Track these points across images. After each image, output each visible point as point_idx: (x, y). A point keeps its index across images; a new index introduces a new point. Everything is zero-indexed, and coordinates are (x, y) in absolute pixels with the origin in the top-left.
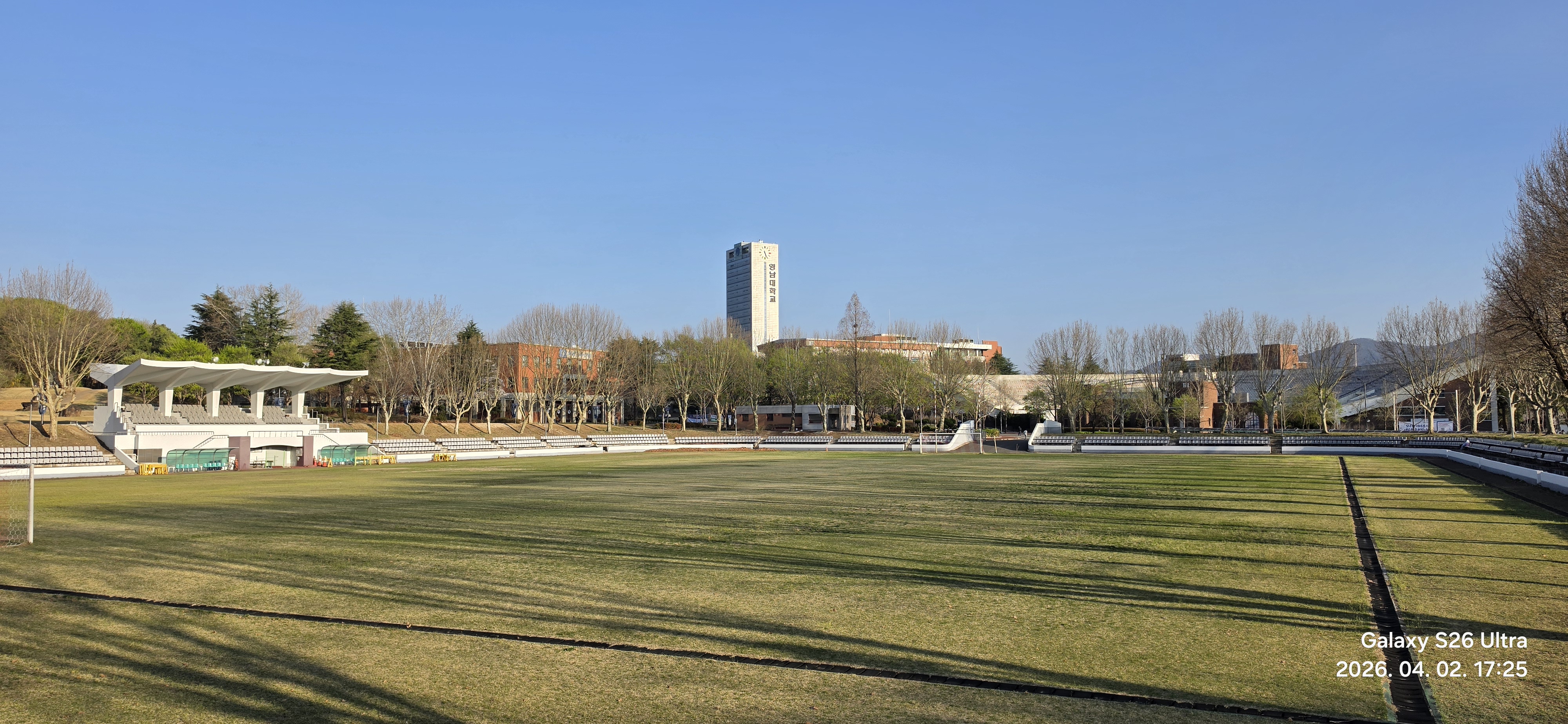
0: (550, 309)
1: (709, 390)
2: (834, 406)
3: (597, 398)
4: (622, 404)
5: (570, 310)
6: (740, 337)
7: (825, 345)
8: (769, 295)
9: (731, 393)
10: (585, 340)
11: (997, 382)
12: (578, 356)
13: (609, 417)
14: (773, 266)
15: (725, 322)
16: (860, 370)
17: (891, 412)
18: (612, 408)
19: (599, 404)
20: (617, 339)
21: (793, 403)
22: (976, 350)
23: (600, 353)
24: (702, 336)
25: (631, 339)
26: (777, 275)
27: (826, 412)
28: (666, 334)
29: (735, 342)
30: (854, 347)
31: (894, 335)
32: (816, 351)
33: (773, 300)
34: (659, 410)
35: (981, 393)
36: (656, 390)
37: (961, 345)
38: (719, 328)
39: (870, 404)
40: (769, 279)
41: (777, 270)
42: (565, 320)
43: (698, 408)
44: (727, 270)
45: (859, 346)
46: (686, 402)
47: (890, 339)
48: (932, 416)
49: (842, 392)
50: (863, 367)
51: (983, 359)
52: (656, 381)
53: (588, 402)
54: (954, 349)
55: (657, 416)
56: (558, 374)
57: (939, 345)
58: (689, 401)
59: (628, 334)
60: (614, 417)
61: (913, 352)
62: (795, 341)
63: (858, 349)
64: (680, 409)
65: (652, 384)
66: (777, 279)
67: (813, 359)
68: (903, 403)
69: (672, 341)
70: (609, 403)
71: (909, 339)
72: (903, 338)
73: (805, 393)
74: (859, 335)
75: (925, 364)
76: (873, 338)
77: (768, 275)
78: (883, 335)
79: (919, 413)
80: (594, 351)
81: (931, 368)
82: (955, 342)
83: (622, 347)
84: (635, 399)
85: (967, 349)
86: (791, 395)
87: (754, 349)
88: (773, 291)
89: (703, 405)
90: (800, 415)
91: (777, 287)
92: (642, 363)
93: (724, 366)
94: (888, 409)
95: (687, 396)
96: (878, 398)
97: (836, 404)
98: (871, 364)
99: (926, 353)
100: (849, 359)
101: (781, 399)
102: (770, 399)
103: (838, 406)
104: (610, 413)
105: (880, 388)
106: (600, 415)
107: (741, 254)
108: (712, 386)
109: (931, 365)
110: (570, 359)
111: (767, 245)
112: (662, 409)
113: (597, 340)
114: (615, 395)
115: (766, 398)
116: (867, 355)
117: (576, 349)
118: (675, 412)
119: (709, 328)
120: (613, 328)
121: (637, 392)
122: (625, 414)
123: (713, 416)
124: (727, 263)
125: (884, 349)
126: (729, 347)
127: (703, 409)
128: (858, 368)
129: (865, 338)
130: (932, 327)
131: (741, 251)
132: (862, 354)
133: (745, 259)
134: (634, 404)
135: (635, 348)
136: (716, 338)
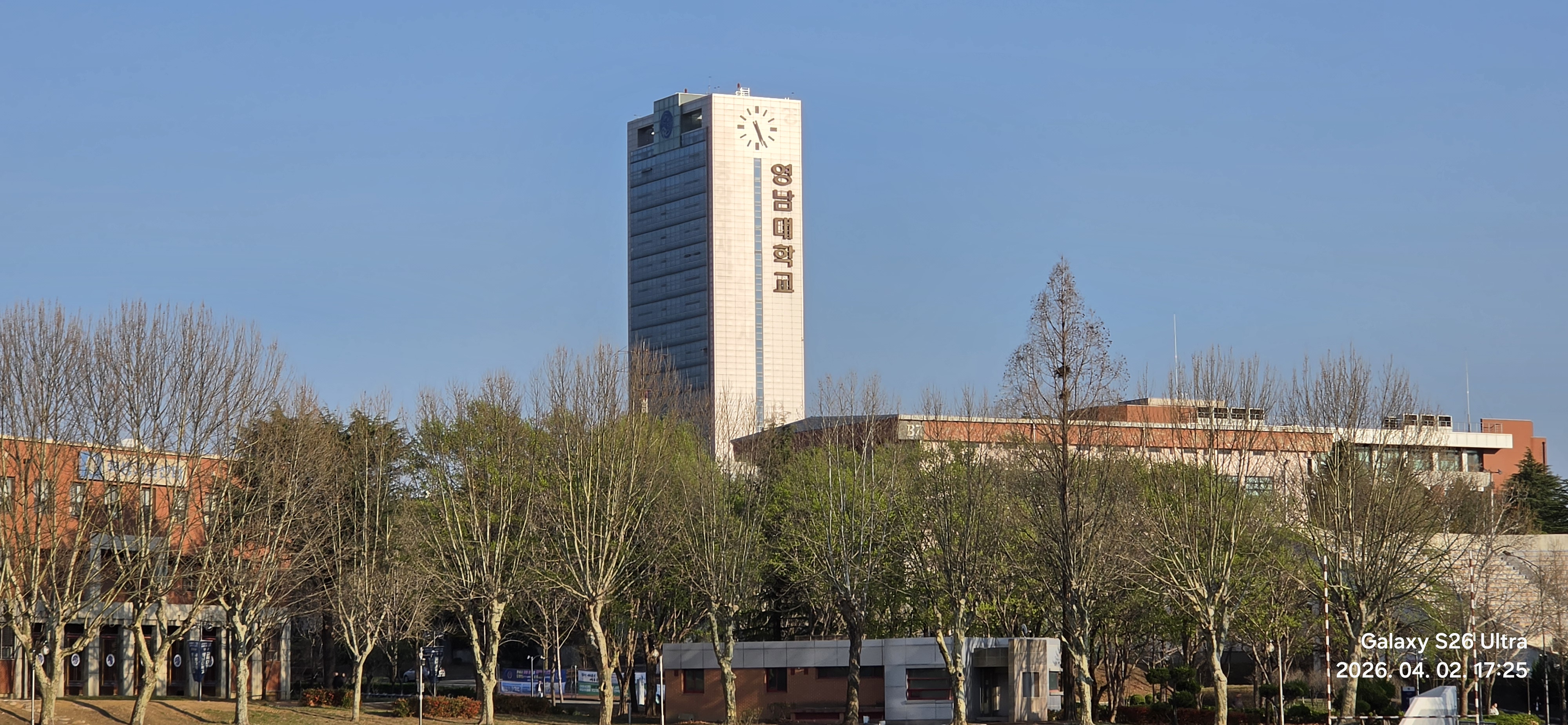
0: (50, 320)
1: (569, 589)
2: (991, 641)
3: (201, 613)
4: (286, 634)
5: (117, 321)
6: (674, 411)
7: (960, 436)
8: (771, 267)
9: (644, 598)
10: (165, 420)
11: (1533, 558)
12: (139, 472)
13: (243, 678)
14: (783, 173)
15: (624, 359)
16: (1078, 521)
17: (1179, 659)
18: (250, 646)
19: (210, 633)
20: (268, 418)
21: (853, 633)
22: (1459, 450)
23: (213, 463)
24: (547, 408)
25: (315, 417)
26: (797, 202)
27: (963, 659)
28: (428, 402)
29: (659, 428)
30: (1056, 444)
31: (1191, 403)
32: (929, 456)
33: (784, 286)
34: (407, 652)
35: (1480, 595)
36: (397, 587)
37: (1411, 435)
38: (606, 376)
39: (1112, 634)
40: (769, 214)
41: (796, 186)
42: (99, 355)
43: (535, 649)
44: (632, 186)
45: (1074, 438)
46: (495, 626)
47: (1178, 414)
48: (1316, 673)
49: (1017, 593)
50: (1087, 510)
51: (1483, 480)
52: (395, 559)
53: (172, 629)
54: (1387, 448)
55: (401, 673)
56: (73, 534)
57: (1339, 433)
58: (508, 624)
59: (303, 400)
60: (258, 678)
61: (1254, 459)
62: (859, 425)
63: (1072, 449)
64: (477, 650)
65: (383, 567)
66: (796, 214)
67: (918, 485)
68: (1220, 629)
69: (449, 423)
70: (242, 630)
71: (1239, 414)
72: (1220, 413)
73: (895, 601)
74: (1073, 402)
75: (1293, 500)
76: (1120, 411)
77: (768, 202)
78: (1154, 402)
79: (1272, 661)
80: (194, 455)
81: (1313, 510)
82: (1390, 424)
83: (286, 444)
84: (328, 619)
85: (1432, 449)
86: (846, 607)
87: (723, 449)
88: (783, 254)
89: (551, 640)
90: (877, 672)
91: (797, 242)
92: (351, 496)
93: (622, 508)
94: (1170, 651)
95: (499, 608)
96: (1136, 614)
97: (998, 633)
98: (1113, 499)
99: (1296, 463)
100: (1040, 483)
101: (813, 620)
102: (776, 618)
103: (1003, 641)
104: (243, 664)
105: (1141, 580)
106: (213, 672)
107: (677, 132)
108: (582, 575)
109: (1313, 501)
110: (112, 486)
111: (764, 102)
112: (415, 651)
113: (205, 423)
114: (262, 605)
115: (762, 616)
116: (1102, 468)
117: (135, 451)
118: (457, 662)
119: (571, 382)
120: (256, 382)
121: (334, 594)
122: (296, 666)
123: (586, 676)
124: (632, 162)
125: (1157, 449)
126: (638, 444)
127: (552, 652)
128: (1070, 513)
129: (1093, 413)
130: (1315, 374)
131: (677, 121)
132: (1086, 467)
133: (691, 150)
134: (325, 635)
135: (327, 447)
136: (595, 417)
